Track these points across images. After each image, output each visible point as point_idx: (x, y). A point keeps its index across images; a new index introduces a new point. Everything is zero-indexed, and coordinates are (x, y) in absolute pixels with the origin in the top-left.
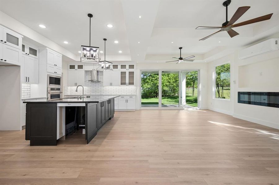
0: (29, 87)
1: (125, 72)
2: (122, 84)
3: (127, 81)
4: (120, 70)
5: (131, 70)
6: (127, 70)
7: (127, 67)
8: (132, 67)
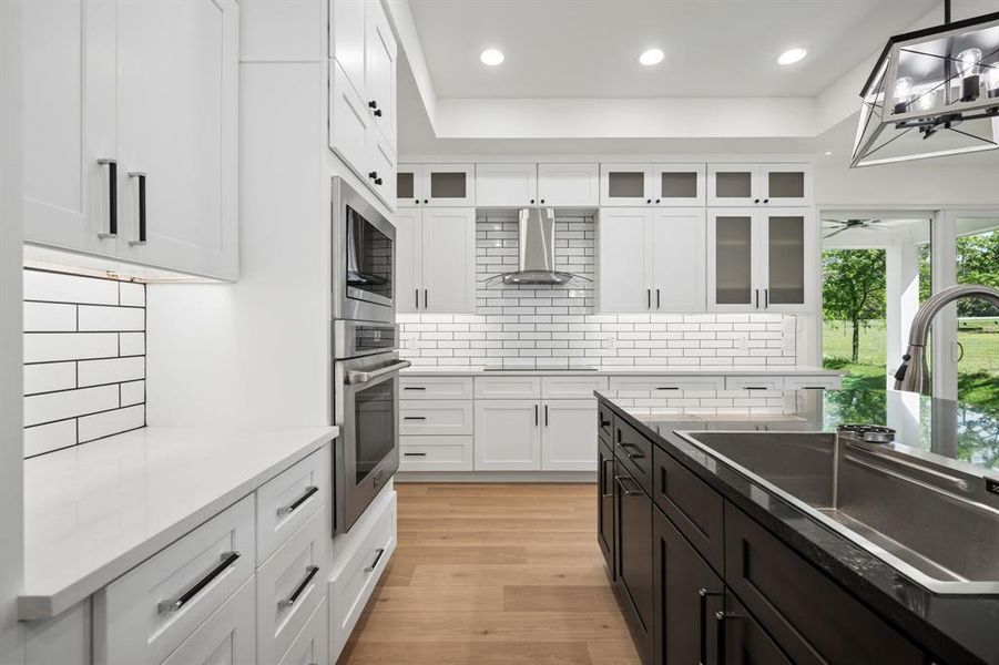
0: (133, 319)
1: (745, 222)
2: (725, 297)
3: (760, 278)
4: (709, 205)
5: (785, 207)
6: (760, 210)
7: (760, 186)
8: (786, 184)
